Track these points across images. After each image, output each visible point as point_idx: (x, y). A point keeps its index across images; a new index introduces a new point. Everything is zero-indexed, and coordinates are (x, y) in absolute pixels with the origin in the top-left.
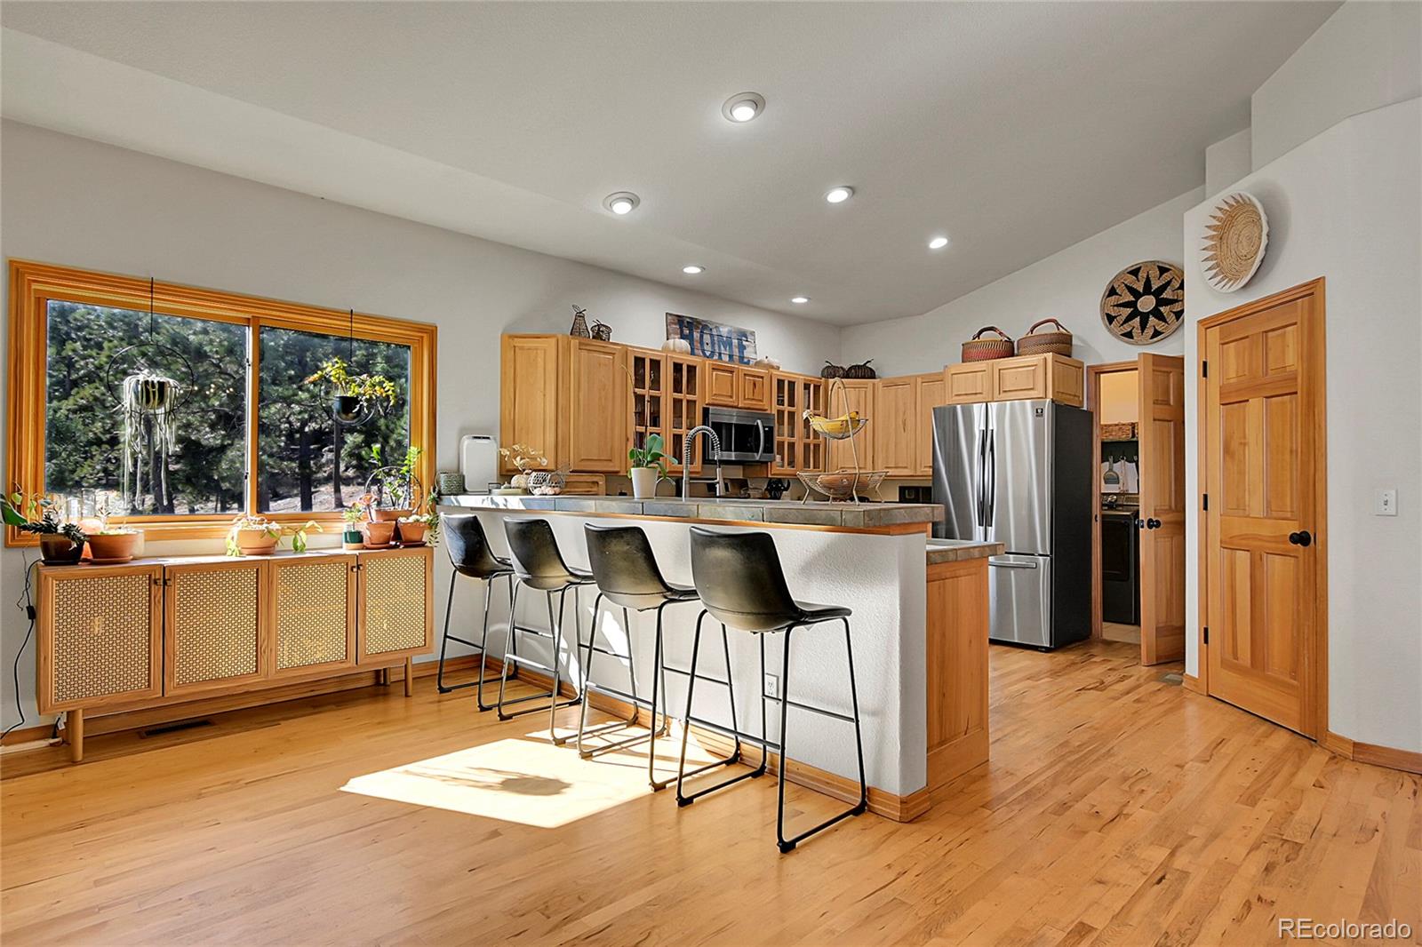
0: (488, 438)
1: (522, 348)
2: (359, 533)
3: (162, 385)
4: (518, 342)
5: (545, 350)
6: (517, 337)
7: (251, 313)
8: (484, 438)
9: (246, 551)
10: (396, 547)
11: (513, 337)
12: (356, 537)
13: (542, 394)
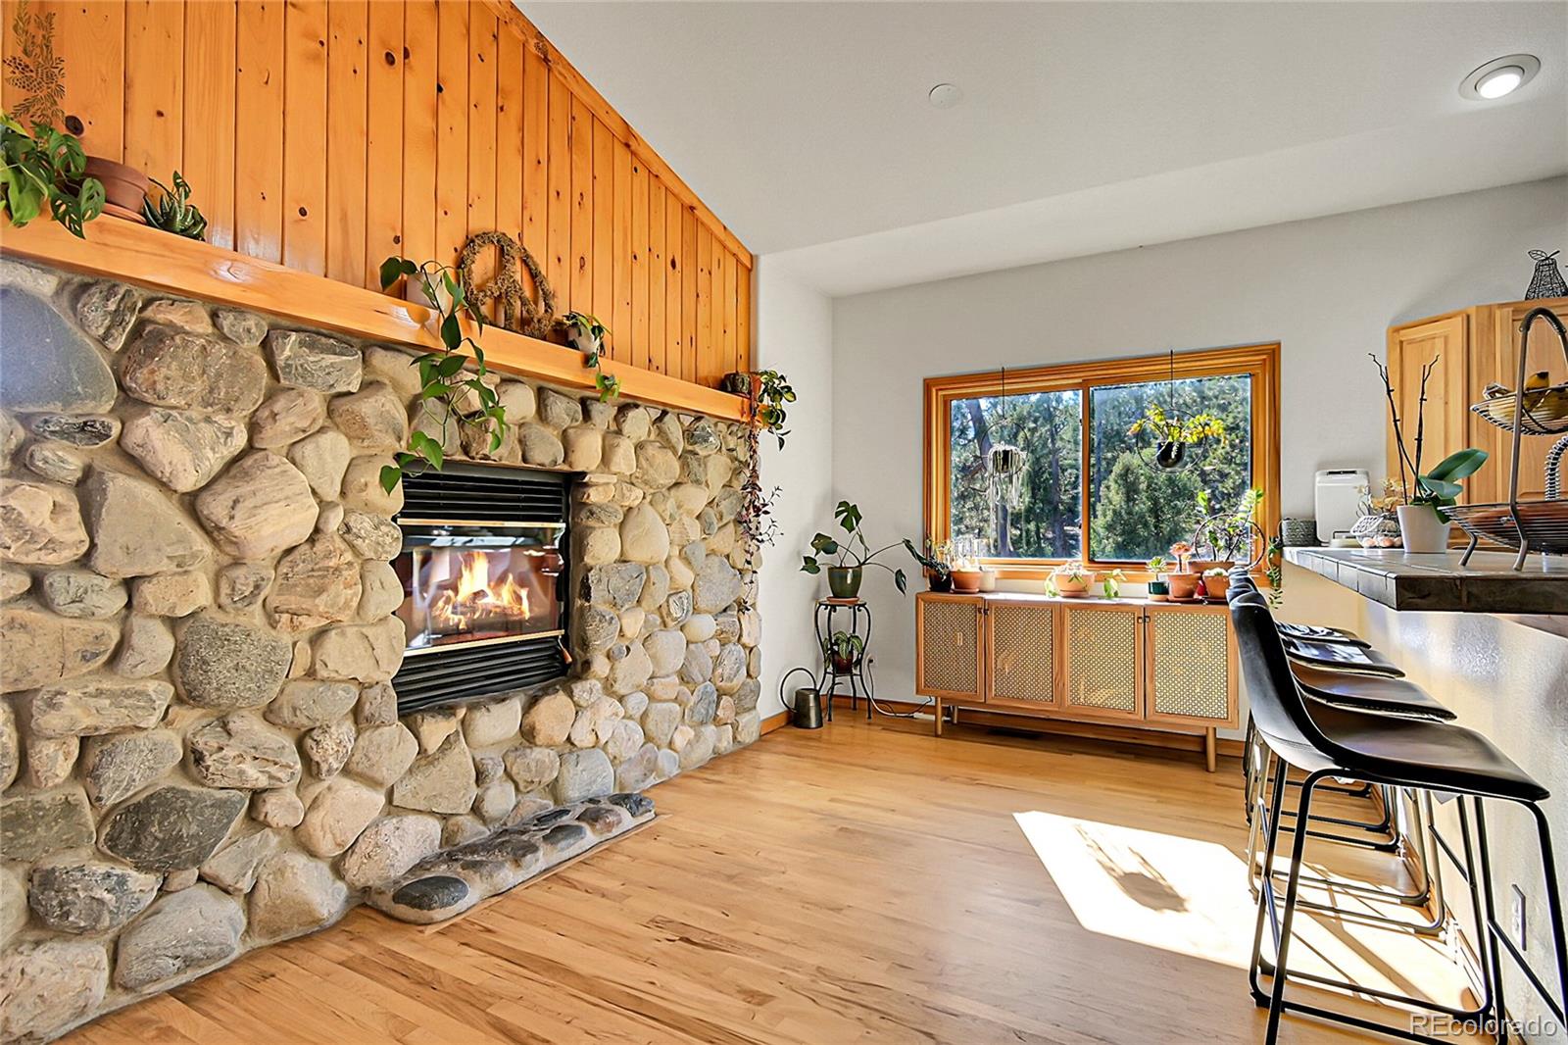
0: (1353, 472)
1: (1411, 342)
2: (1162, 584)
3: (1006, 453)
4: (1406, 335)
5: (1446, 338)
6: (1404, 328)
7: (1080, 377)
8: (1345, 472)
9: (1062, 594)
10: (1201, 602)
11: (1397, 330)
12: (1160, 589)
13: (1442, 402)
